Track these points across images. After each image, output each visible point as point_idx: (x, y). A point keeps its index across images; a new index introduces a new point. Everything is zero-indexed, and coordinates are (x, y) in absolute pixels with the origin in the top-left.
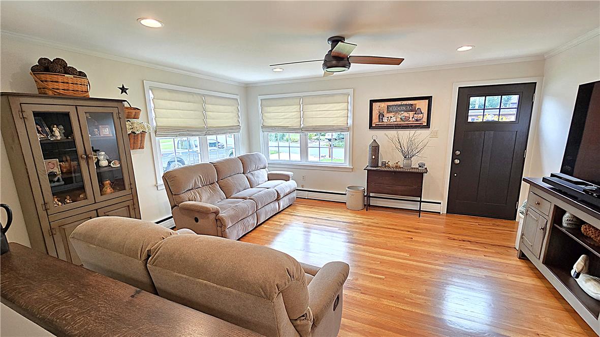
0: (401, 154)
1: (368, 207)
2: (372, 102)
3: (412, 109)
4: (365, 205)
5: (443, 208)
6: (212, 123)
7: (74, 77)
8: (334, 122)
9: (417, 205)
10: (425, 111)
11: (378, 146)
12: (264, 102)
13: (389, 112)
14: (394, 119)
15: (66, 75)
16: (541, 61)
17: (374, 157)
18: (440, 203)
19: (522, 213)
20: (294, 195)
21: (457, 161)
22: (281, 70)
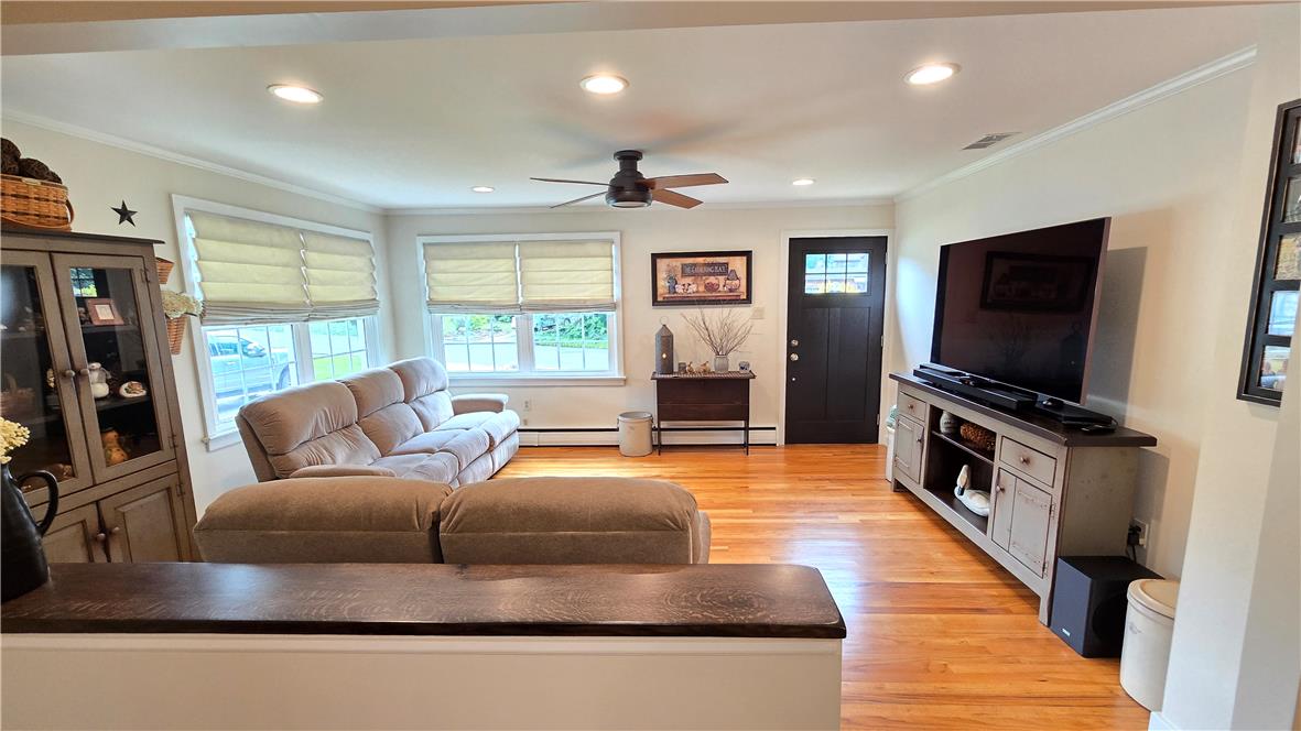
0: (709, 349)
1: (659, 448)
2: (655, 257)
3: (724, 270)
4: (654, 446)
5: (778, 437)
6: (320, 293)
7: (42, 184)
8: (587, 293)
9: (740, 435)
10: (742, 273)
11: (671, 336)
12: (432, 251)
13: (684, 274)
14: (693, 288)
15: (25, 180)
16: (890, 206)
17: (664, 356)
18: (774, 429)
19: (891, 426)
20: (516, 440)
21: (795, 357)
22: (490, 190)
